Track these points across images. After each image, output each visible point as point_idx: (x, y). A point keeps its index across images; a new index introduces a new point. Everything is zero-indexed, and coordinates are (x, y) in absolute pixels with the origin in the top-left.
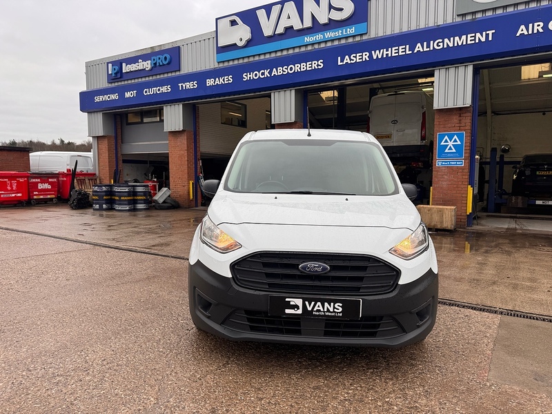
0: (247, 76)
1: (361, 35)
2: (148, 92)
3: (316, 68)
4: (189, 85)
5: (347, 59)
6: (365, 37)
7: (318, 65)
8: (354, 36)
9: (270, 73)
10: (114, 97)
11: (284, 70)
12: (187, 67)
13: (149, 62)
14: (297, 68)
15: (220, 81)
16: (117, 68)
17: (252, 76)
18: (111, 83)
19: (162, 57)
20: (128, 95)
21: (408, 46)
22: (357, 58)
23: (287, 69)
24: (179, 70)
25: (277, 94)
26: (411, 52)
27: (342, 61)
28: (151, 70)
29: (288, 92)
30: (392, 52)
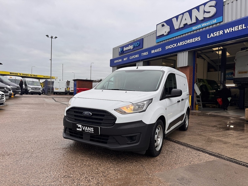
0: (167, 47)
1: (220, 23)
2: (131, 58)
3: (197, 40)
4: (145, 54)
5: (212, 35)
6: (221, 23)
7: (198, 39)
8: (216, 24)
9: (177, 45)
10: (120, 60)
11: (183, 43)
12: (146, 46)
13: (132, 46)
14: (188, 41)
15: (156, 51)
16: (122, 49)
17: (169, 47)
18: (120, 55)
19: (137, 43)
20: (125, 59)
21: (244, 25)
22: (217, 34)
23: (184, 42)
24: (142, 48)
25: (180, 54)
26: (245, 28)
27: (209, 36)
28: (133, 49)
29: (185, 53)
30: (235, 29)
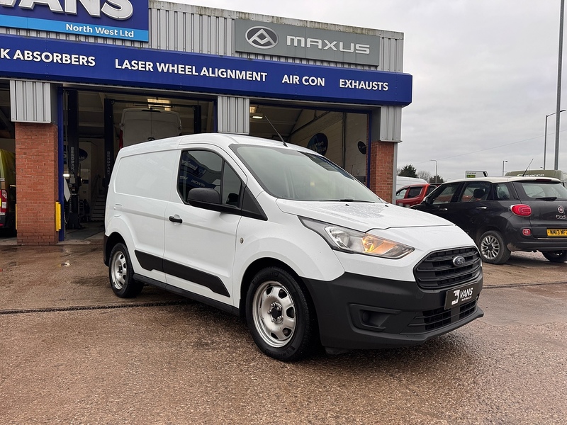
1: (141, 42)
3: (86, 64)
5: (126, 64)
6: (145, 46)
7: (88, 62)
8: (132, 41)
9: (11, 54)
11: (35, 55)
14: (56, 57)
21: (194, 67)
22: (139, 66)
23: (40, 55)
25: (20, 83)
26: (197, 74)
27: (121, 64)
29: (39, 85)
30: (179, 69)
